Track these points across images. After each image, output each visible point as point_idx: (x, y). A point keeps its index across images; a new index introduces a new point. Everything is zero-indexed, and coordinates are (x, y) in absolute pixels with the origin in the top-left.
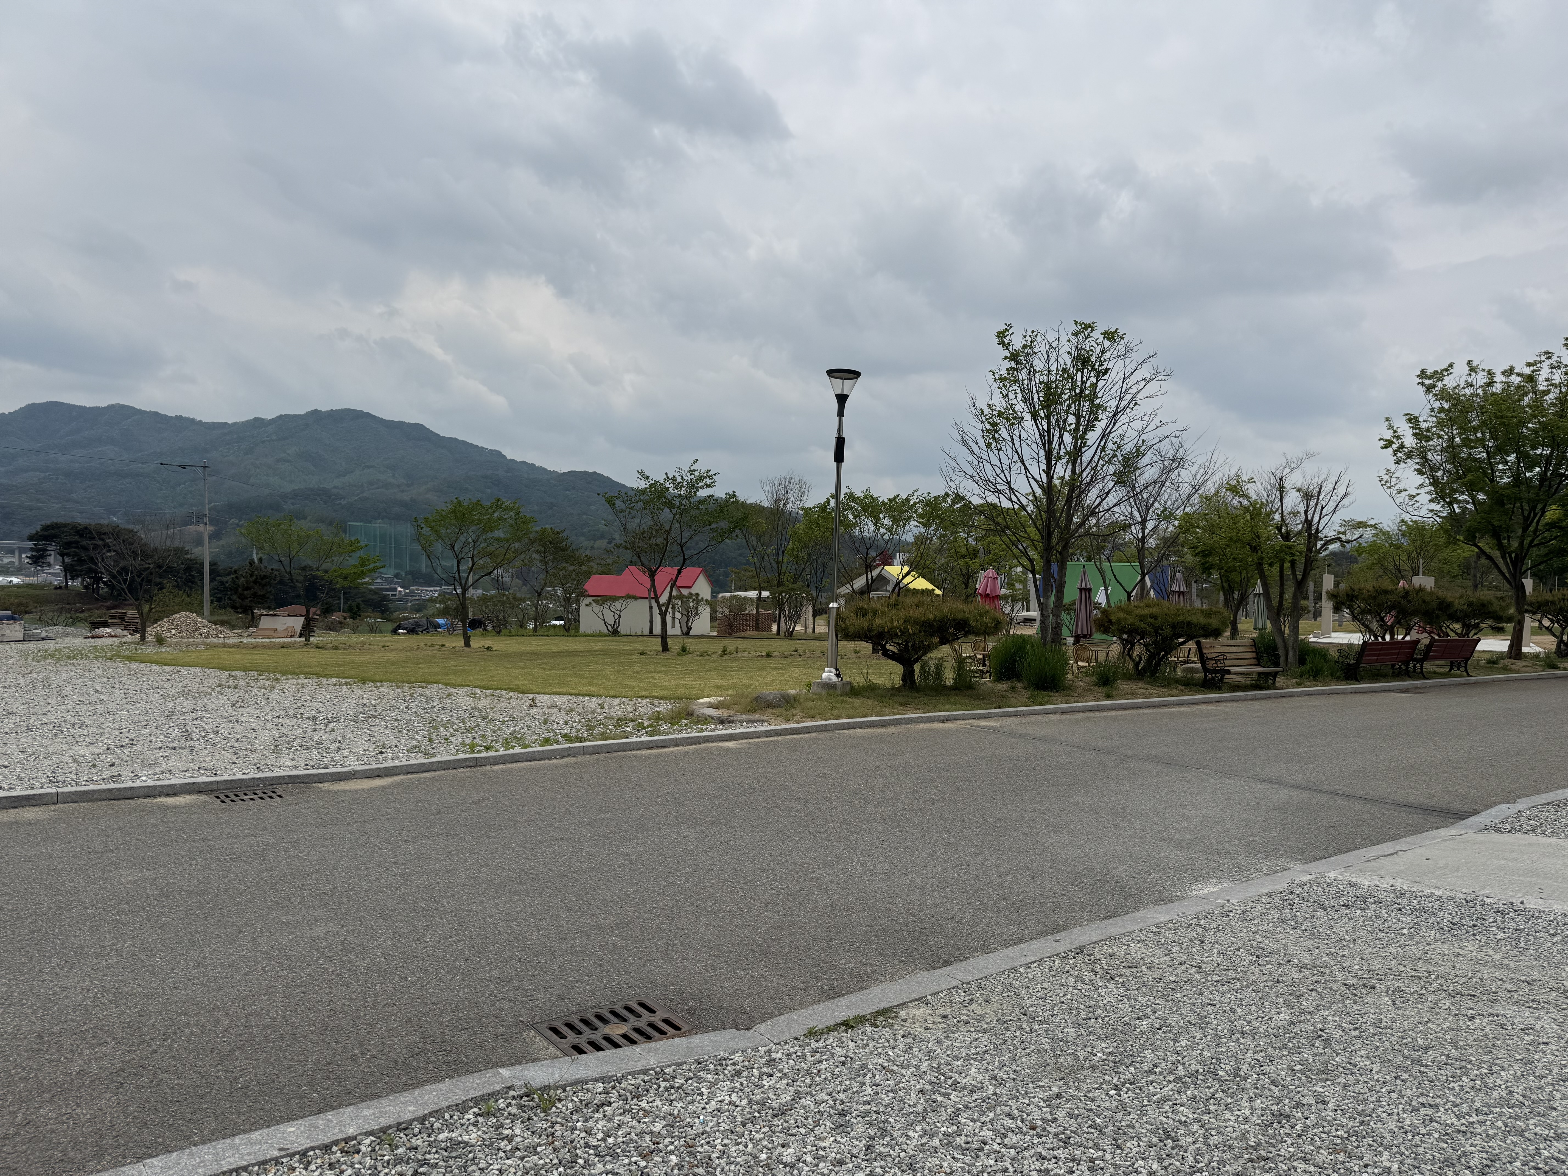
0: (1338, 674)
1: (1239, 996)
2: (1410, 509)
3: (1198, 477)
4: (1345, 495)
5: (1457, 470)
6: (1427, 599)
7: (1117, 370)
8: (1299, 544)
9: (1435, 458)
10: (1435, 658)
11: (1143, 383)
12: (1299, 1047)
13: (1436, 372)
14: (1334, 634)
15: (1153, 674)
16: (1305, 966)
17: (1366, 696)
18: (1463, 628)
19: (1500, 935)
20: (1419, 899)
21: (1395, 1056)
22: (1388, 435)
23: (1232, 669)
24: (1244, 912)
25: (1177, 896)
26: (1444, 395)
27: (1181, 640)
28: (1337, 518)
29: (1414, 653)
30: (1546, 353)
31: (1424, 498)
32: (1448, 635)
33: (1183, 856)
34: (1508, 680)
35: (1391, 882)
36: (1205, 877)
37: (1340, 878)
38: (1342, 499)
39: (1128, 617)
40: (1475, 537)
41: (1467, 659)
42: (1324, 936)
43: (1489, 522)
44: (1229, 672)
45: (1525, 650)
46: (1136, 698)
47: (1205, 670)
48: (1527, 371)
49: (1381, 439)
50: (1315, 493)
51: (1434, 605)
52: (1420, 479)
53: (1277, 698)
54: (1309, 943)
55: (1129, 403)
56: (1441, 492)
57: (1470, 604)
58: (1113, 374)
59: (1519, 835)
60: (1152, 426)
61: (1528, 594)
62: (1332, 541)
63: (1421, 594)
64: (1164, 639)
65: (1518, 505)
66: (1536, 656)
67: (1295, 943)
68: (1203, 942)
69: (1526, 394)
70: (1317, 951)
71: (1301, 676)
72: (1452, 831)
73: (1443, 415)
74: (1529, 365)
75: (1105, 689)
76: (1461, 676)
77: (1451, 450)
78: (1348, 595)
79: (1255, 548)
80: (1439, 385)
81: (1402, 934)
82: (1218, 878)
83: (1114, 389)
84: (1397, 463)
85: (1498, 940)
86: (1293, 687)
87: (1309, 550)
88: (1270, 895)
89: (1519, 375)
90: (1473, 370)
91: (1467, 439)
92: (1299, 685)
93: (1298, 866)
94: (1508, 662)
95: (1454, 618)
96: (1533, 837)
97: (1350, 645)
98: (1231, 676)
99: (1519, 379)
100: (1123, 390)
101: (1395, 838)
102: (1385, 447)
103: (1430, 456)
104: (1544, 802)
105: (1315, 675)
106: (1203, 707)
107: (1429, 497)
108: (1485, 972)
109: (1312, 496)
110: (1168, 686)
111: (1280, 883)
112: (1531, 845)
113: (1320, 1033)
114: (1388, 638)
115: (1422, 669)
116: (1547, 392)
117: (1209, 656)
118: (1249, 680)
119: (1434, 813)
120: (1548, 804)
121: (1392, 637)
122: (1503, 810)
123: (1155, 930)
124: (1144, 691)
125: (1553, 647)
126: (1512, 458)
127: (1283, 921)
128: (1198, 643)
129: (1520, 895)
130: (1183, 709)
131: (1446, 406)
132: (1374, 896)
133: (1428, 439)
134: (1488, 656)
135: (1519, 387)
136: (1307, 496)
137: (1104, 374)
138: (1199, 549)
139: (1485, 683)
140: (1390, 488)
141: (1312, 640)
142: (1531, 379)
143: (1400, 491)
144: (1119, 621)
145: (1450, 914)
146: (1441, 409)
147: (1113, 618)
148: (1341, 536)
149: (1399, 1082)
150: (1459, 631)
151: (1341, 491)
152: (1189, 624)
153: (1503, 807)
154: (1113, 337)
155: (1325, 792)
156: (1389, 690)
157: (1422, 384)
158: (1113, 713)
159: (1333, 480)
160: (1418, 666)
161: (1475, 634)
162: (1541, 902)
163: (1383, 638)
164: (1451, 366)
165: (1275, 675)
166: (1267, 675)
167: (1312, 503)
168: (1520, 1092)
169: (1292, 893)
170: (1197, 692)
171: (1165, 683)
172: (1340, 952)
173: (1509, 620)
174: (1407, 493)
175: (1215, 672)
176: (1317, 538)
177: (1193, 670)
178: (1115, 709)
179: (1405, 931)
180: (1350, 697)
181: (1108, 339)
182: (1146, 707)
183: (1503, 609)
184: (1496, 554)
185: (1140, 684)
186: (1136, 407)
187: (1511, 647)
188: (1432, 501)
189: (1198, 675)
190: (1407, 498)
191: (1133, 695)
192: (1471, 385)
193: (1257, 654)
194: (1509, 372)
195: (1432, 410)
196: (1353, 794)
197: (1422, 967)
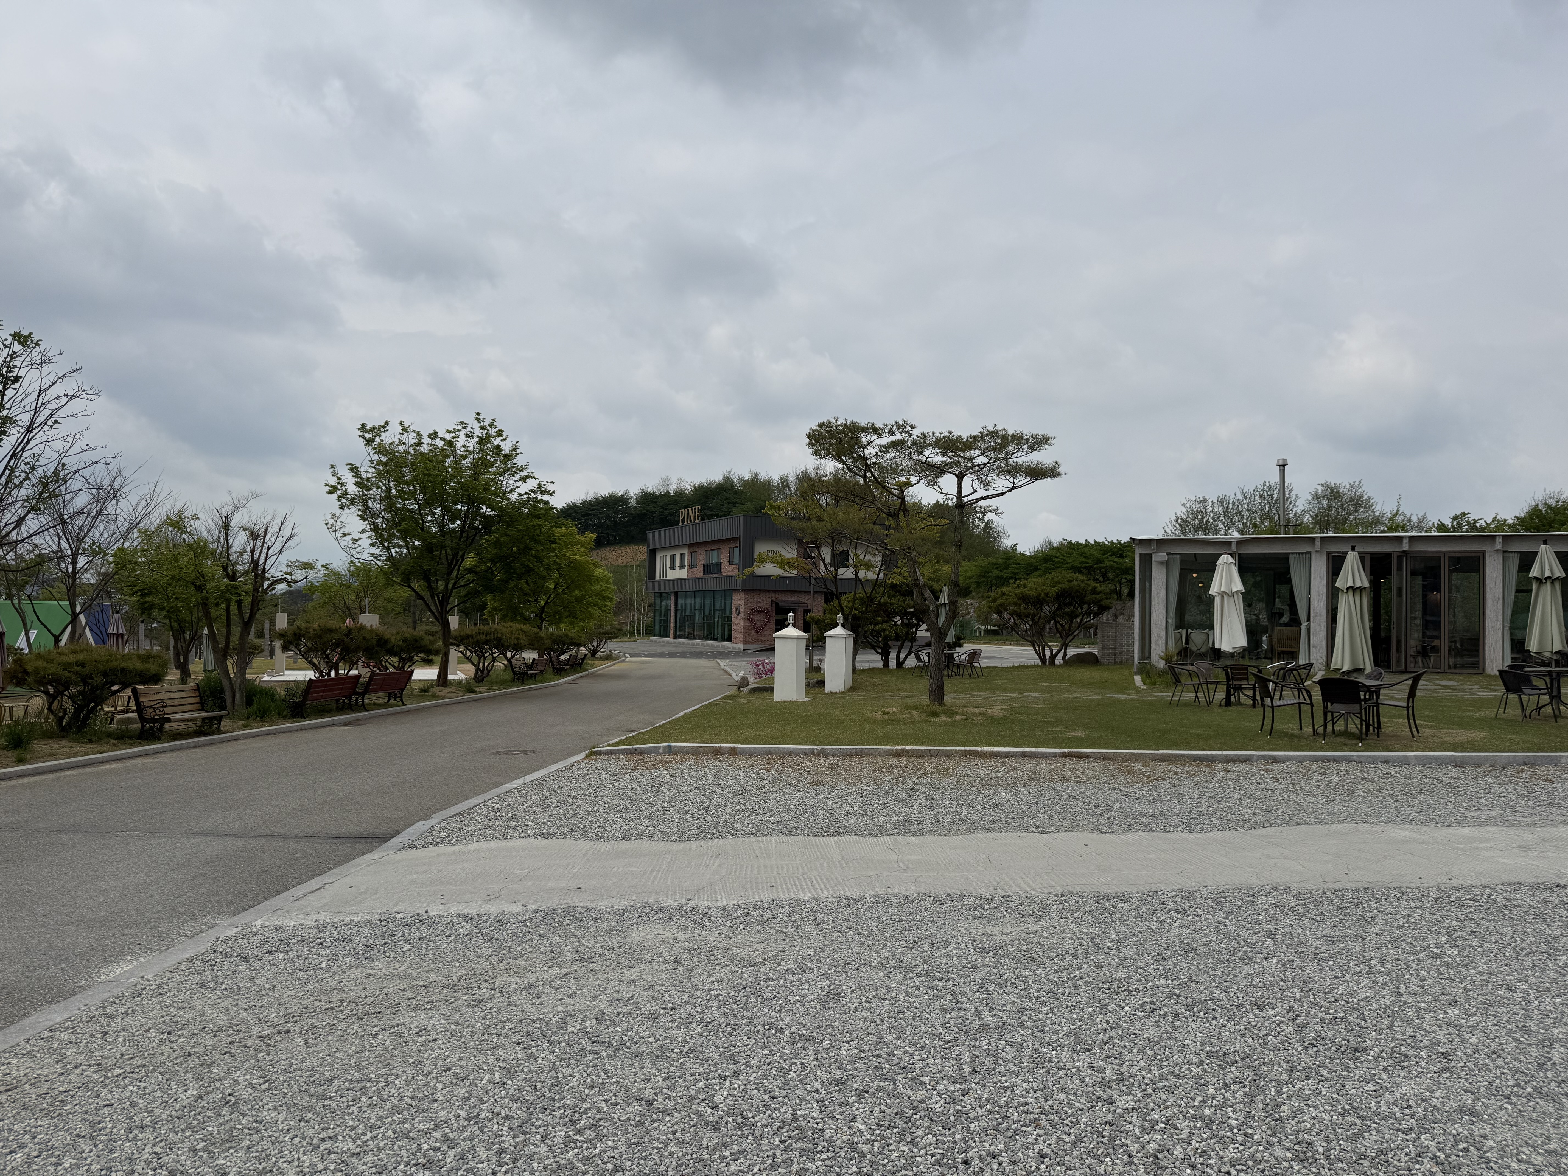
0: (285, 713)
1: (143, 1085)
2: (354, 552)
3: (139, 509)
4: (290, 538)
5: (394, 519)
6: (367, 636)
7: (31, 380)
8: (245, 582)
9: (376, 506)
10: (375, 691)
11: (65, 400)
12: (204, 1122)
13: (374, 428)
14: (287, 672)
15: (80, 729)
16: (220, 1029)
17: (311, 732)
18: (399, 662)
19: (407, 947)
20: (339, 929)
21: (302, 1098)
22: (333, 481)
23: (172, 717)
24: (159, 986)
25: (81, 987)
26: (381, 449)
27: (115, 688)
28: (284, 558)
29: (356, 686)
30: (462, 423)
31: (365, 542)
32: (387, 669)
33: (94, 938)
34: (436, 706)
35: (316, 917)
36: (118, 956)
37: (267, 924)
38: (288, 540)
39: (49, 665)
40: (409, 579)
41: (402, 690)
42: (244, 990)
43: (420, 566)
44: (169, 720)
45: (450, 677)
46: (56, 759)
47: (142, 718)
48: (448, 437)
49: (326, 485)
50: (261, 533)
51: (374, 641)
52: (363, 525)
53: (222, 742)
54: (227, 1003)
55: (47, 420)
56: (381, 537)
57: (405, 640)
58: (25, 384)
59: (431, 848)
60: (76, 448)
61: (452, 628)
62: (279, 581)
63: (362, 632)
64: (94, 689)
65: (443, 552)
66: (460, 682)
67: (213, 1007)
68: (106, 1033)
69: (449, 457)
70: (235, 1009)
71: (248, 718)
72: (376, 855)
73: (381, 467)
74: (449, 432)
75: (16, 752)
76: (397, 706)
77: (388, 499)
78: (295, 634)
79: (200, 587)
80: (377, 439)
81: (321, 968)
82: (134, 954)
83: (26, 402)
84: (342, 508)
85: (404, 953)
86: (240, 730)
87: (256, 590)
88: (191, 960)
89: (442, 439)
90: (405, 429)
91: (401, 491)
92: (245, 727)
93: (225, 921)
94: (436, 689)
95: (391, 652)
96: (441, 848)
97: (297, 682)
98: (174, 724)
99: (442, 443)
100: (39, 405)
101: (323, 871)
102: (331, 492)
103: (370, 505)
104: (453, 814)
105: (263, 716)
106: (139, 761)
107: (369, 542)
108: (391, 987)
109: (258, 536)
110: (99, 740)
111: (202, 944)
112: (439, 855)
113: (229, 1098)
114: (333, 674)
115: (363, 702)
116: (464, 457)
117: (146, 704)
118: (193, 726)
119: (363, 840)
120: (455, 815)
121: (337, 673)
122: (420, 827)
123: (47, 1034)
124: (68, 750)
125: (472, 674)
126: (438, 511)
127: (202, 985)
128: (135, 691)
129: (425, 905)
130: (114, 766)
131: (384, 459)
132: (298, 936)
133: (369, 489)
134: (421, 685)
135: (442, 450)
136: (254, 536)
137: (14, 382)
138: (138, 588)
139: (417, 710)
140: (335, 531)
141: (266, 678)
142: (450, 444)
143: (344, 535)
144: (36, 671)
145: (366, 937)
146: (380, 462)
147: (29, 668)
148: (287, 576)
149: (303, 1124)
150: (396, 665)
151: (286, 532)
152: (123, 670)
153: (420, 824)
154: (26, 342)
155: (261, 836)
156: (334, 725)
157: (363, 437)
158: (25, 780)
159: (278, 521)
160: (360, 699)
161: (410, 666)
162: (441, 907)
163: (329, 674)
164: (387, 423)
165: (220, 719)
166: (211, 719)
167: (259, 544)
168: (409, 1094)
169: (215, 951)
170: (132, 745)
171: (94, 738)
172: (259, 1004)
173: (437, 653)
174: (350, 537)
175: (154, 721)
176: (264, 579)
177: (129, 721)
178: (29, 775)
179: (324, 965)
180: (295, 734)
181: (20, 343)
182: (69, 769)
183: (432, 643)
184: (426, 595)
185: (64, 742)
186: (56, 426)
187: (439, 676)
188: (372, 545)
189: (135, 726)
190: (351, 541)
191: (53, 756)
192: (404, 443)
193: (201, 698)
194: (434, 436)
195: (372, 462)
196: (288, 834)
197: (336, 996)
